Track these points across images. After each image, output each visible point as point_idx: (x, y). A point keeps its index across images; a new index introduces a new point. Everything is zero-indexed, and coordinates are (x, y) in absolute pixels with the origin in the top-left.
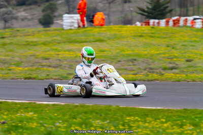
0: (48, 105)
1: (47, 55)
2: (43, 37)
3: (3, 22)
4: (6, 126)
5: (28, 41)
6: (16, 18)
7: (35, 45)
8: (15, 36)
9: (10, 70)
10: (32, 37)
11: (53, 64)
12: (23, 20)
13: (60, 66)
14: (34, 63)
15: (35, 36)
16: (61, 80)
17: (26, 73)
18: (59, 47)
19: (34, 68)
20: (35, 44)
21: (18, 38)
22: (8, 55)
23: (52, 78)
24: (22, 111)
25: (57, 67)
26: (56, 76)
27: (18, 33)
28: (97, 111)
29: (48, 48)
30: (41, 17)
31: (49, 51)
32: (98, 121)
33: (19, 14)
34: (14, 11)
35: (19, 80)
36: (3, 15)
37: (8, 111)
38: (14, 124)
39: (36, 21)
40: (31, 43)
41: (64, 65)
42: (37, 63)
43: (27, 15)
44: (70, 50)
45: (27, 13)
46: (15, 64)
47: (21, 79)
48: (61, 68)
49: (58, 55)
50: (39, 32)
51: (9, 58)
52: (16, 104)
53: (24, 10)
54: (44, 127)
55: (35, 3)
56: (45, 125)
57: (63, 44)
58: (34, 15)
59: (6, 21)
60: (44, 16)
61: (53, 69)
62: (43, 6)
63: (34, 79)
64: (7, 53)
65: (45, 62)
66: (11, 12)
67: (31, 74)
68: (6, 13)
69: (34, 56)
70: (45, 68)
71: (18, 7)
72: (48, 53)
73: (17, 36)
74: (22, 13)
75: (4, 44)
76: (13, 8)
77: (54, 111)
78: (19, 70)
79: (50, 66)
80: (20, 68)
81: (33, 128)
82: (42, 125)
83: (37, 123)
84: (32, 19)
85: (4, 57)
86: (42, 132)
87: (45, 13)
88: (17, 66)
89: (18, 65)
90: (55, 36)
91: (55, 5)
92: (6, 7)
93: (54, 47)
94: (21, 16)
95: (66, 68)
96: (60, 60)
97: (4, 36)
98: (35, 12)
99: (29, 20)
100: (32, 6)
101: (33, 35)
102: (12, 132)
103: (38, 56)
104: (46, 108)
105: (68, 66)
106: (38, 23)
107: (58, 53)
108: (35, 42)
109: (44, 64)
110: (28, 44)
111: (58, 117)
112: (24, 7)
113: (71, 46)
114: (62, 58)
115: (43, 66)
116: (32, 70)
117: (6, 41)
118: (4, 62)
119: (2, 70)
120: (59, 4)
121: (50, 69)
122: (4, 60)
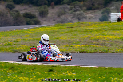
0: (87, 68)
2: (97, 27)
5: (86, 29)
6: (85, 18)
7: (91, 32)
8: (80, 27)
9: (72, 46)
10: (90, 27)
11: (101, 43)
12: (90, 19)
13: (105, 44)
14: (88, 43)
15: (92, 26)
16: (104, 53)
17: (81, 48)
18: (105, 33)
19: (87, 45)
21: (82, 28)
23: (97, 52)
24: (68, 71)
25: (103, 45)
26: (101, 50)
28: (119, 72)
29: (98, 33)
32: (116, 78)
33: (88, 15)
35: (76, 53)
36: (78, 15)
37: (59, 72)
39: (98, 19)
40: (88, 31)
41: (107, 44)
45: (92, 14)
46: (76, 43)
47: (78, 52)
48: (105, 46)
50: (95, 24)
51: (73, 39)
52: (66, 67)
53: (91, 13)
55: (98, 8)
57: (109, 31)
58: (97, 15)
59: (79, 19)
60: (102, 16)
61: (100, 46)
62: (102, 10)
63: (86, 52)
64: (72, 37)
65: (96, 42)
66: (82, 13)
67: (85, 49)
68: (80, 15)
69: (89, 38)
70: (94, 46)
71: (86, 11)
72: (98, 36)
73: (81, 26)
74: (89, 14)
75: (72, 31)
76: (84, 12)
77: (90, 72)
78: (78, 46)
79: (98, 44)
84: (95, 18)
85: (70, 39)
87: (103, 14)
91: (110, 10)
93: (103, 33)
94: (89, 16)
95: (108, 45)
96: (105, 41)
99: (94, 19)
100: (96, 11)
101: (91, 26)
103: (91, 38)
104: (85, 70)
105: (110, 44)
107: (104, 36)
108: (91, 30)
111: (90, 76)
112: (91, 11)
113: (114, 32)
114: (107, 39)
115: (94, 44)
116: (86, 47)
117: (74, 29)
118: (69, 42)
119: (67, 46)
120: (112, 9)
121: (98, 46)
122: (69, 41)
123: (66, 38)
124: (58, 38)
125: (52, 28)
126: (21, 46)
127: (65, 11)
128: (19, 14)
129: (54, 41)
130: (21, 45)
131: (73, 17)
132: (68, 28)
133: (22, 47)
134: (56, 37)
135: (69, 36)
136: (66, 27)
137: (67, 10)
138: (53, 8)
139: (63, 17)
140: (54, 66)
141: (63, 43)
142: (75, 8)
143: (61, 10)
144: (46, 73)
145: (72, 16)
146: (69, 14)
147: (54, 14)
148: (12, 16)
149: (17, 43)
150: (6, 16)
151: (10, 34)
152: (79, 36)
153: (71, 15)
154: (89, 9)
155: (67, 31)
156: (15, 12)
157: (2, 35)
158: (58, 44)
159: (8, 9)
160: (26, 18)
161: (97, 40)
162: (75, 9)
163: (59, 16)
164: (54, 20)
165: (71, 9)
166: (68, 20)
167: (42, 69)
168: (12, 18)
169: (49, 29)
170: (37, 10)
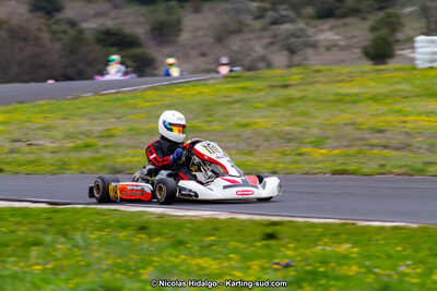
0: (382, 228)
1: (379, 122)
2: (373, 84)
3: (286, 53)
4: (292, 273)
5: (337, 94)
6: (314, 46)
7: (354, 102)
8: (312, 83)
9: (300, 154)
10: (348, 85)
11: (394, 142)
12: (328, 49)
13: (409, 145)
14: (352, 141)
15: (355, 82)
16: (411, 175)
17: (334, 161)
18: (407, 106)
19: (353, 150)
20: (355, 100)
21: (319, 87)
22: (297, 124)
23: (391, 173)
24: (327, 240)
25: (402, 148)
26: (400, 167)
27: (319, 77)
29: (382, 108)
30: (367, 43)
31: (384, 114)
33: (321, 37)
34: (310, 31)
35: (319, 176)
36: (286, 38)
37: (298, 241)
38: (308, 268)
39: (357, 50)
40: (346, 98)
41: (416, 144)
42: (359, 139)
43: (337, 37)
44: (429, 113)
45: (337, 34)
46: (311, 143)
47: (324, 174)
48: (411, 151)
49: (405, 122)
50: (363, 73)
51: (299, 129)
52: (314, 225)
53: (332, 29)
54: (375, 273)
55: (355, 12)
56: (377, 270)
57: (415, 99)
58: (354, 37)
59: (292, 51)
60: (373, 41)
61: (394, 153)
62: (372, 19)
63: (353, 173)
64: (295, 119)
65: (378, 138)
66: (302, 30)
67: (346, 164)
68: (293, 35)
69: (352, 124)
70: (376, 151)
71: (319, 22)
72: (383, 118)
73: (316, 82)
74: (326, 34)
75: (289, 100)
76: (307, 24)
77: (395, 241)
78: (321, 154)
79: (386, 147)
80: (323, 151)
81: (350, 276)
82: (370, 270)
83: (360, 265)
84: (348, 47)
85: (288, 128)
86: (369, 283)
87: (377, 34)
88: (315, 147)
89: (318, 143)
90: (398, 83)
91: (397, 16)
92: (292, 21)
93: (397, 107)
94: (326, 40)
95: (422, 151)
96: (408, 134)
97: (288, 83)
98: (356, 33)
99: (343, 49)
100: (349, 20)
101: (351, 81)
102: (305, 285)
103: (360, 124)
104: (379, 234)
105: (425, 146)
106: (361, 55)
107: (403, 118)
108: (356, 95)
109: (374, 141)
110: (340, 100)
111: (405, 253)
112: (332, 22)
113: (433, 104)
114: (412, 129)
115: (372, 146)
116: (349, 155)
117: (293, 92)
118: (288, 138)
119: (284, 154)
120: (407, 15)
121: (386, 152)
122: (289, 134)
123: (275, 125)
124: (246, 125)
125: (218, 86)
126: (129, 151)
127: (240, 22)
128: (81, 32)
129: (237, 136)
130: (129, 147)
131: (271, 44)
132: (273, 86)
133: (134, 156)
134: (237, 119)
135: (283, 116)
136: (265, 83)
137: (248, 19)
138: (197, 10)
139: (235, 43)
140: (274, 224)
141: (267, 141)
142: (275, 10)
143: (225, 17)
144: (258, 244)
145: (266, 41)
146: (252, 31)
147: (200, 33)
148: (59, 39)
149: (111, 141)
150: (38, 39)
151: (80, 108)
152: (315, 118)
153: (262, 37)
154: (326, 14)
155: (271, 99)
156: (65, 27)
157: (52, 112)
158: (250, 145)
159: (40, 14)
160: (105, 46)
161: (381, 131)
162: (276, 15)
163: (220, 40)
164: (203, 55)
165: (260, 15)
166: (254, 54)
167: (239, 231)
168: (58, 46)
169: (206, 90)
170: (142, 19)
